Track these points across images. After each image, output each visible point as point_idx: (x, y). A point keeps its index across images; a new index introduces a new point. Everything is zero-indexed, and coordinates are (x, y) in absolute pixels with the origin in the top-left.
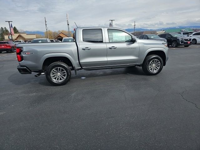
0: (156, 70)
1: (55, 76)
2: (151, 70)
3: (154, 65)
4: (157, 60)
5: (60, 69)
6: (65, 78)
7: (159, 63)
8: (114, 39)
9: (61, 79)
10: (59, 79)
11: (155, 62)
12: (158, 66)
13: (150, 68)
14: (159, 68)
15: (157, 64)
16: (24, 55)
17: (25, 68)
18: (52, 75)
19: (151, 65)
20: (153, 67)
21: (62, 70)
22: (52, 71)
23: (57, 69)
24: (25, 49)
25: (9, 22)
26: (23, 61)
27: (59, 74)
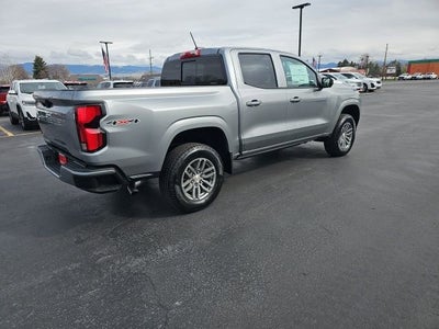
1: (189, 185)
2: (341, 147)
4: (349, 124)
5: (202, 162)
6: (212, 185)
7: (351, 131)
9: (202, 190)
12: (349, 136)
14: (351, 140)
15: (348, 133)
16: (109, 129)
17: (112, 170)
18: (183, 184)
21: (207, 166)
22: (185, 171)
24: (111, 107)
26: (106, 148)
27: (197, 176)
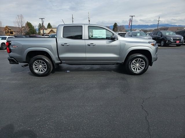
0: (140, 70)
1: (37, 68)
2: (133, 70)
3: (138, 64)
4: (141, 59)
5: (41, 61)
6: (46, 70)
7: (144, 63)
8: (94, 36)
9: (42, 71)
10: (41, 70)
11: (139, 61)
12: (142, 66)
13: (133, 68)
14: (143, 68)
15: (141, 64)
16: (11, 48)
17: (13, 59)
18: (34, 67)
19: (134, 64)
20: (136, 67)
21: (43, 63)
22: (34, 63)
23: (38, 62)
24: (12, 43)
25: (42, 19)
26: (11, 53)
27: (41, 66)
